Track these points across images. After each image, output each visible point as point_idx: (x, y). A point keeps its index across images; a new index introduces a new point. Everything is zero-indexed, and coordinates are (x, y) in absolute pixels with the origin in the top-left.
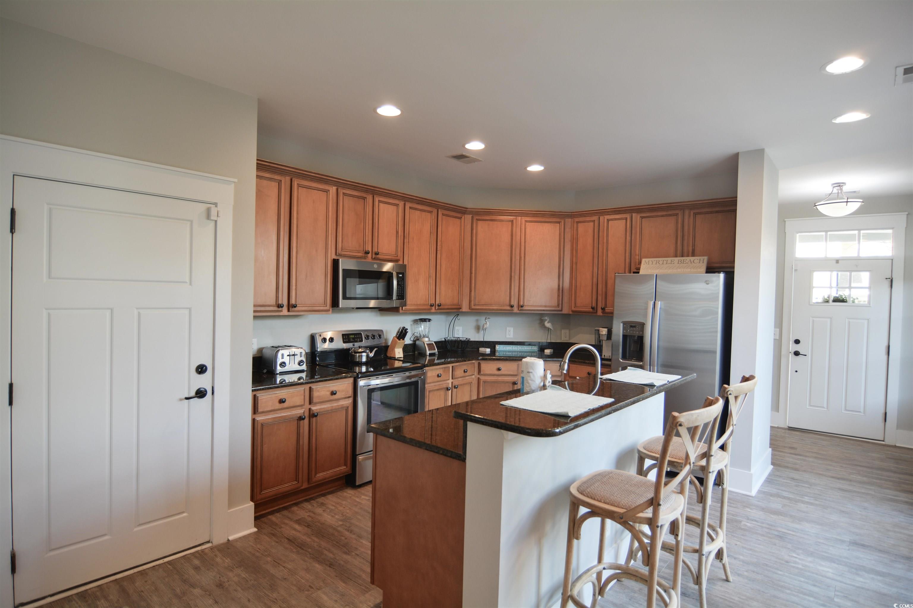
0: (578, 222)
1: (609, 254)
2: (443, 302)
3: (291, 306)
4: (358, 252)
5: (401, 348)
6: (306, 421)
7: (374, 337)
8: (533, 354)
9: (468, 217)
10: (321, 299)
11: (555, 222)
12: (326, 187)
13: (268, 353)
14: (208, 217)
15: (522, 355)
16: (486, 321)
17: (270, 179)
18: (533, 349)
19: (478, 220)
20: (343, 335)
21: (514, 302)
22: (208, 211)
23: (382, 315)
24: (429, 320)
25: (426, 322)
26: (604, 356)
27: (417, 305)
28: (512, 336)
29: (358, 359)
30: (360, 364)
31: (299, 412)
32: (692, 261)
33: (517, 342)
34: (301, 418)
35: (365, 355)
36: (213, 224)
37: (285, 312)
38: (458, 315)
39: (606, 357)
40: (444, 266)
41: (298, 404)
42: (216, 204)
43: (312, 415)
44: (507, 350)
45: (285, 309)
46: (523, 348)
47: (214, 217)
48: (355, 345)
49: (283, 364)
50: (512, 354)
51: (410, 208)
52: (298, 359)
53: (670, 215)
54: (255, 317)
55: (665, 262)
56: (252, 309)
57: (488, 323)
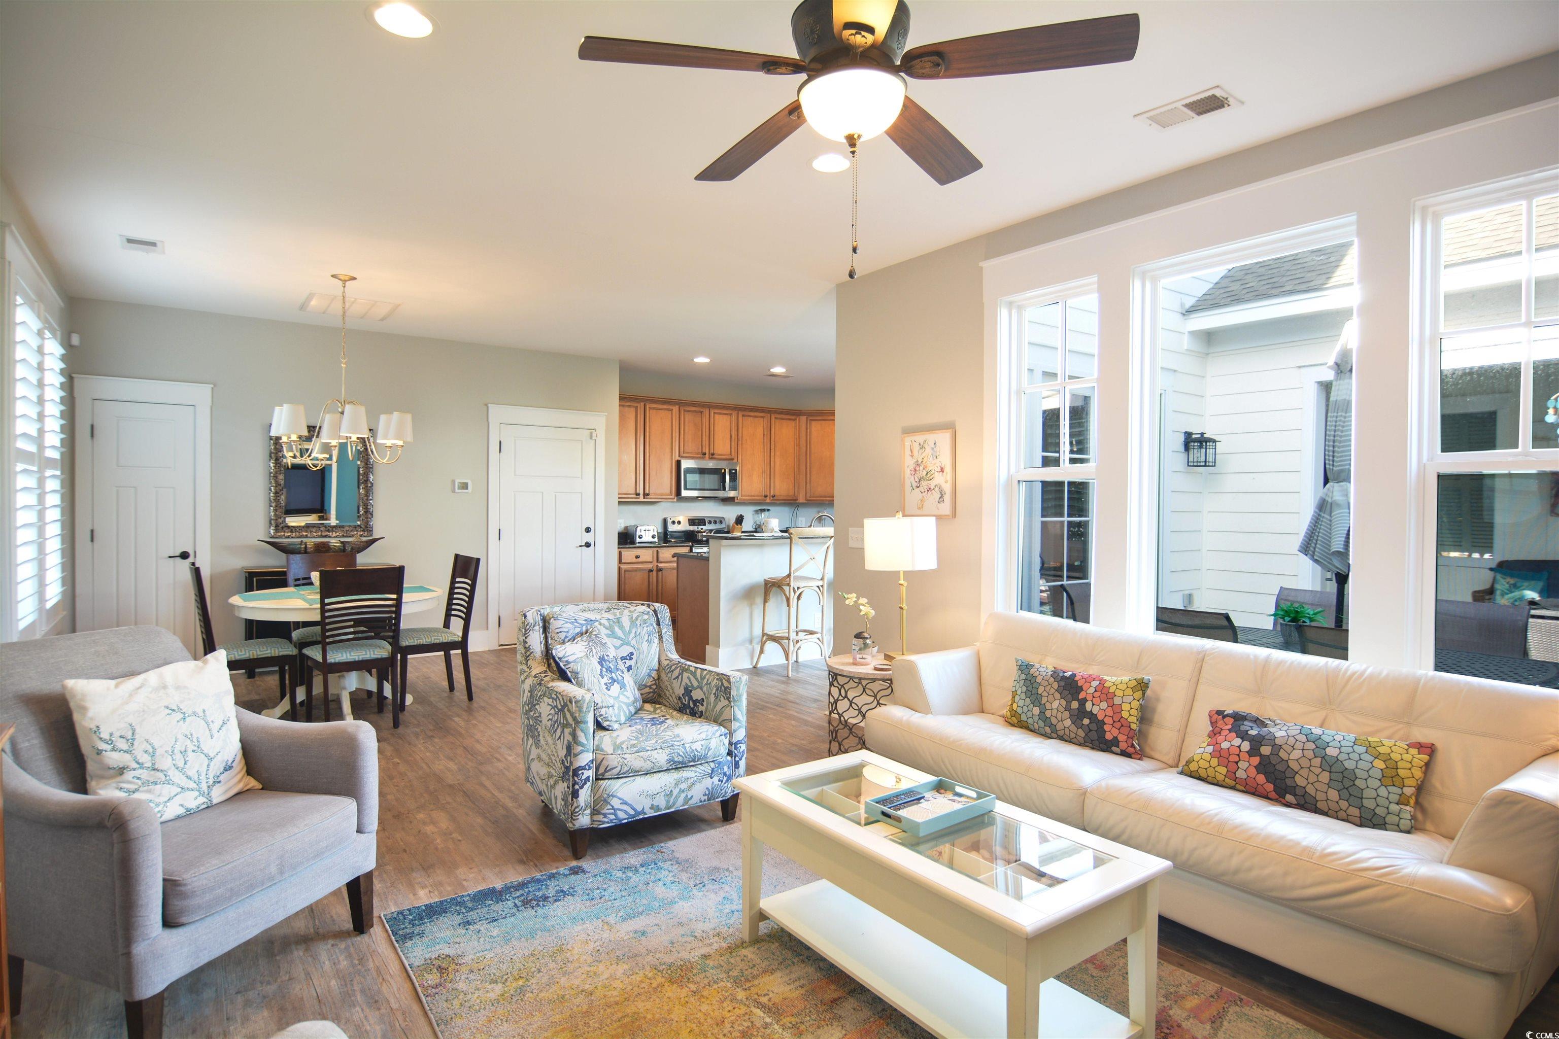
2: (777, 493)
3: (646, 495)
4: (698, 453)
6: (655, 573)
7: (715, 522)
9: (804, 418)
10: (668, 491)
12: (670, 407)
13: (631, 530)
14: (591, 438)
17: (629, 406)
19: (811, 420)
20: (689, 520)
22: (591, 434)
23: (724, 505)
24: (768, 510)
25: (765, 512)
27: (751, 496)
31: (650, 566)
34: (651, 571)
36: (594, 442)
37: (641, 499)
40: (778, 464)
41: (648, 560)
42: (595, 430)
43: (659, 570)
45: (641, 496)
47: (594, 438)
48: (699, 527)
49: (640, 537)
51: (743, 416)
52: (652, 533)
54: (620, 503)
56: (617, 496)
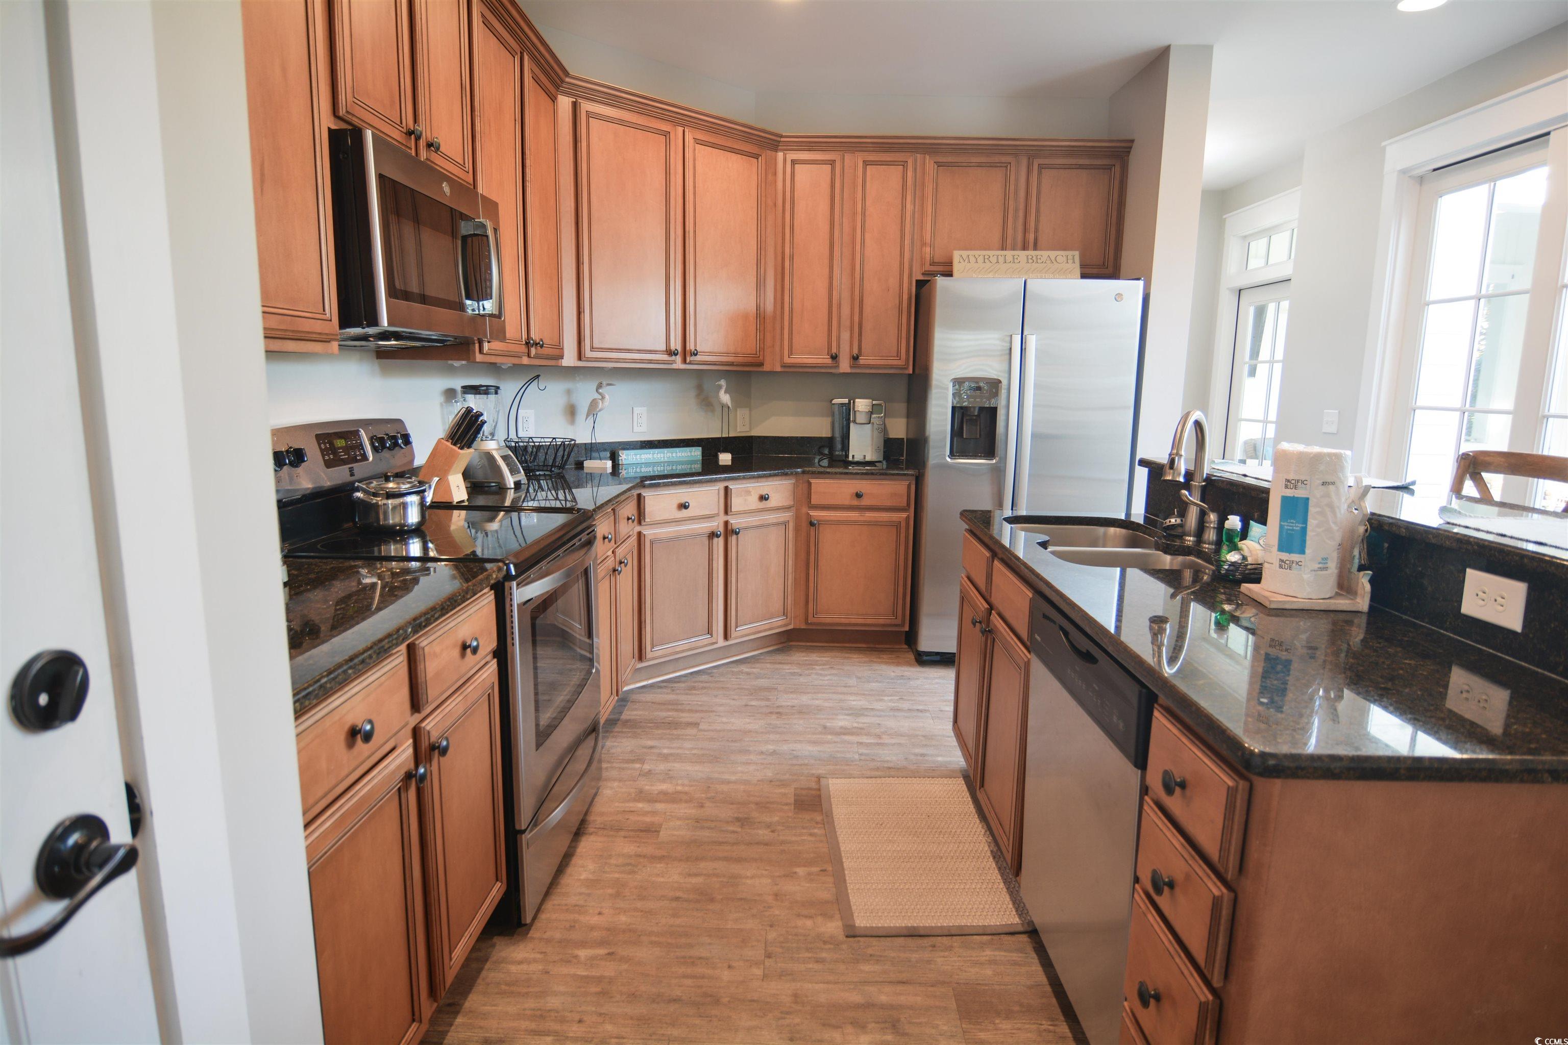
0: (794, 162)
1: (868, 242)
2: (541, 336)
5: (458, 473)
7: (391, 442)
8: (693, 466)
11: (749, 154)
15: (672, 469)
16: (600, 394)
18: (693, 454)
20: (318, 439)
21: (676, 344)
23: (385, 371)
24: (497, 389)
25: (485, 396)
26: (853, 456)
27: (505, 340)
28: (644, 429)
29: (393, 519)
30: (402, 533)
32: (1053, 259)
33: (659, 441)
35: (417, 503)
38: (538, 376)
39: (856, 460)
44: (643, 461)
46: (674, 455)
48: (355, 471)
50: (654, 471)
53: (992, 165)
55: (1001, 260)
57: (607, 397)
